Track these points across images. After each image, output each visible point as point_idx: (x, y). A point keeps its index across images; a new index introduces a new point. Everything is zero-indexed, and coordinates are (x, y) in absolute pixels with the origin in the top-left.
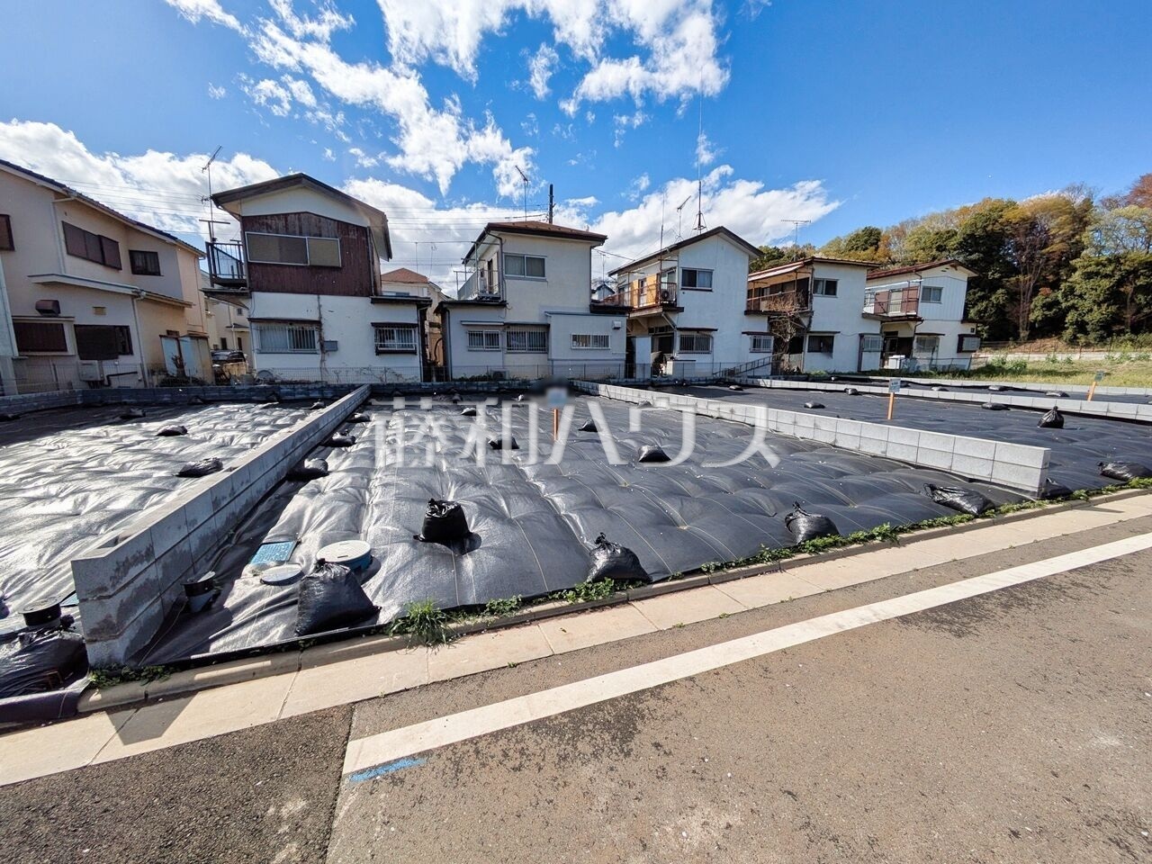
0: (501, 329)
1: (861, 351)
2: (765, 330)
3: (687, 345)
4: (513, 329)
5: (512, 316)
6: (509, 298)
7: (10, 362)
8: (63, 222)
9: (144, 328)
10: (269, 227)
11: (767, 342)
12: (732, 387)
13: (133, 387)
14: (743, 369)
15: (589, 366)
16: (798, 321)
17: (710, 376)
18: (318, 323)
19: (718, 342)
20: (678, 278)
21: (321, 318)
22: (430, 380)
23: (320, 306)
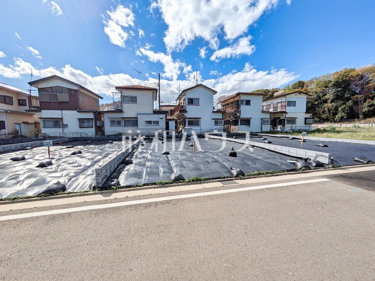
0: (122, 119)
1: (262, 124)
2: (221, 118)
3: (191, 123)
4: (126, 119)
5: (125, 115)
6: (124, 110)
9: (9, 121)
10: (47, 91)
11: (222, 122)
16: (236, 114)
17: (198, 134)
18: (62, 119)
19: (202, 122)
20: (186, 101)
21: (62, 117)
23: (62, 114)
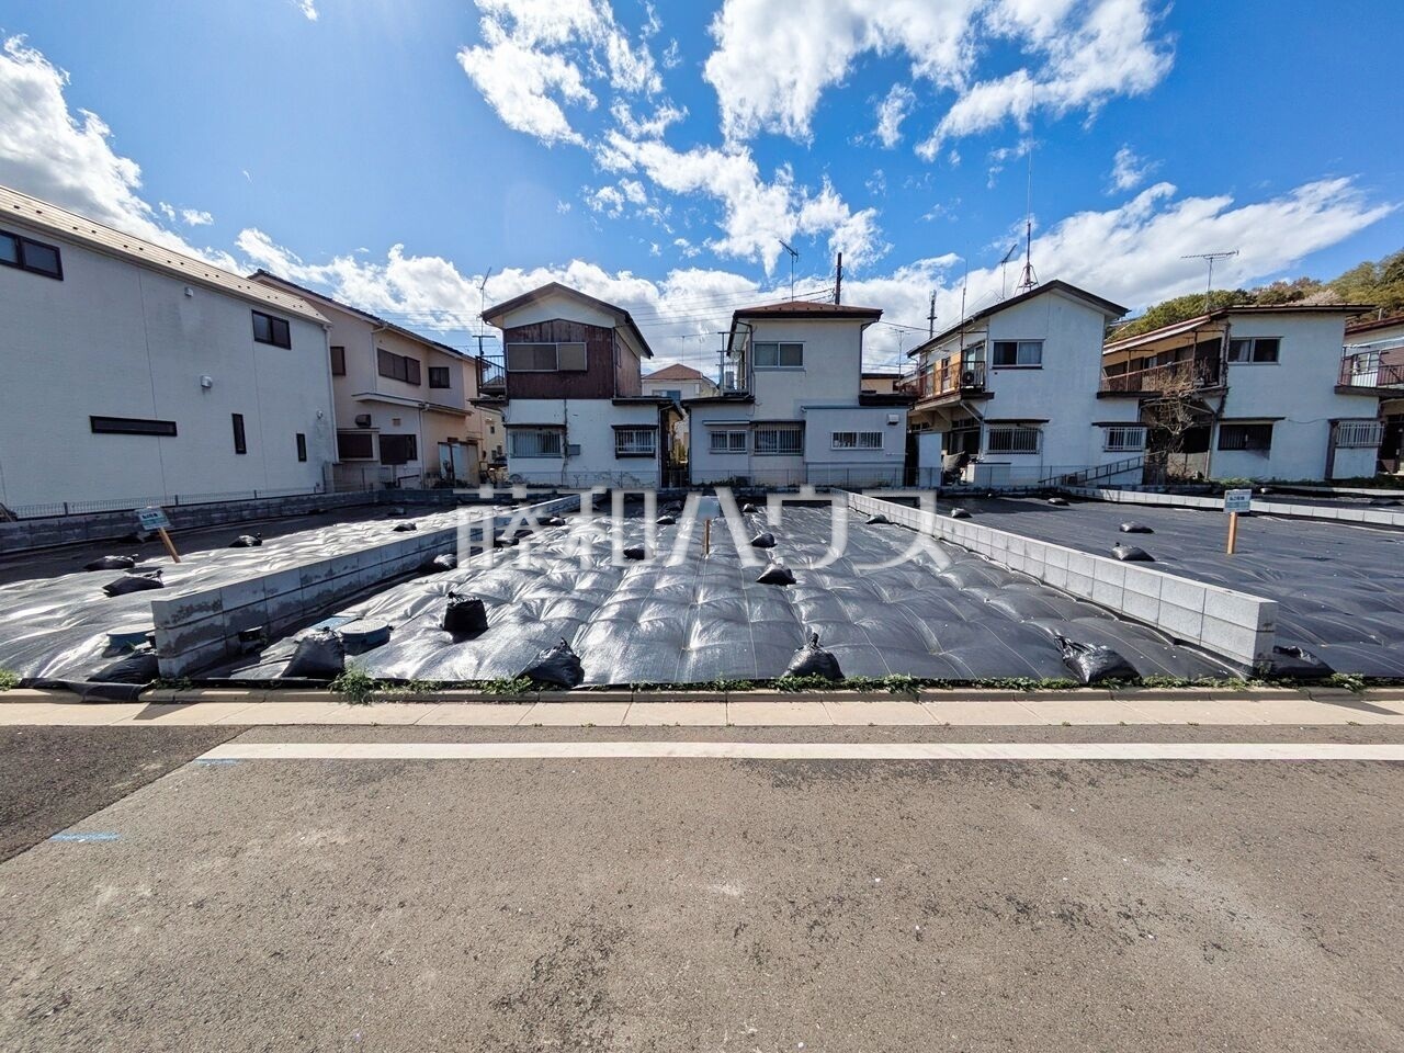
0: (749, 427)
1: (1332, 446)
2: (1135, 419)
3: (1001, 443)
4: (761, 428)
5: (762, 412)
6: (758, 394)
7: (331, 467)
8: (378, 350)
9: (428, 436)
10: (526, 336)
11: (1138, 435)
12: (1053, 500)
13: (415, 488)
14: (1091, 474)
15: (853, 469)
16: (1202, 405)
17: (1034, 484)
18: (564, 427)
19: (1050, 439)
20: (988, 355)
21: (566, 422)
22: (668, 486)
23: (566, 410)
